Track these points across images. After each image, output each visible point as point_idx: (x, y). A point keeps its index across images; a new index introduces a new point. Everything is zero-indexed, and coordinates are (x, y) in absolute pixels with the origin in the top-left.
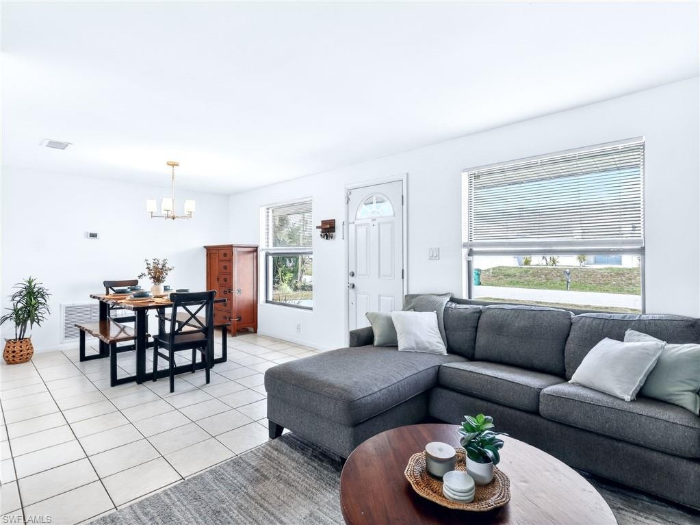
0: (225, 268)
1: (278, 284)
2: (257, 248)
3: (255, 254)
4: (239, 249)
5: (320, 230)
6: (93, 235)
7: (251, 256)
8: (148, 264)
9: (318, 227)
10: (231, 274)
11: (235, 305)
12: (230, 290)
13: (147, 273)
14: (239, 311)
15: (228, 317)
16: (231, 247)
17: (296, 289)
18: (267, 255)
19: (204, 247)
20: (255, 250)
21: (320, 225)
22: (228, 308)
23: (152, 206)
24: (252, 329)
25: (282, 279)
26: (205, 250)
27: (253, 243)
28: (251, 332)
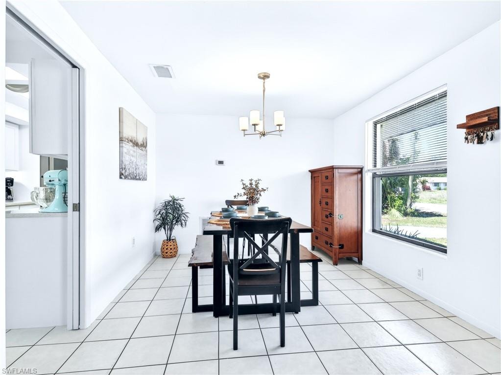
0: (327, 191)
1: (387, 209)
2: (362, 169)
3: (360, 176)
4: (340, 171)
5: (465, 130)
6: (221, 163)
7: (355, 177)
8: (244, 184)
9: (460, 126)
10: (332, 198)
11: (336, 231)
12: (331, 214)
13: (243, 194)
14: (341, 238)
15: (329, 243)
16: (332, 168)
17: (406, 214)
18: (375, 176)
19: (309, 171)
20: (360, 171)
21: (464, 121)
22: (329, 233)
23: (244, 124)
24: (356, 259)
25: (391, 204)
26: (310, 174)
27: (357, 163)
28: (354, 262)
